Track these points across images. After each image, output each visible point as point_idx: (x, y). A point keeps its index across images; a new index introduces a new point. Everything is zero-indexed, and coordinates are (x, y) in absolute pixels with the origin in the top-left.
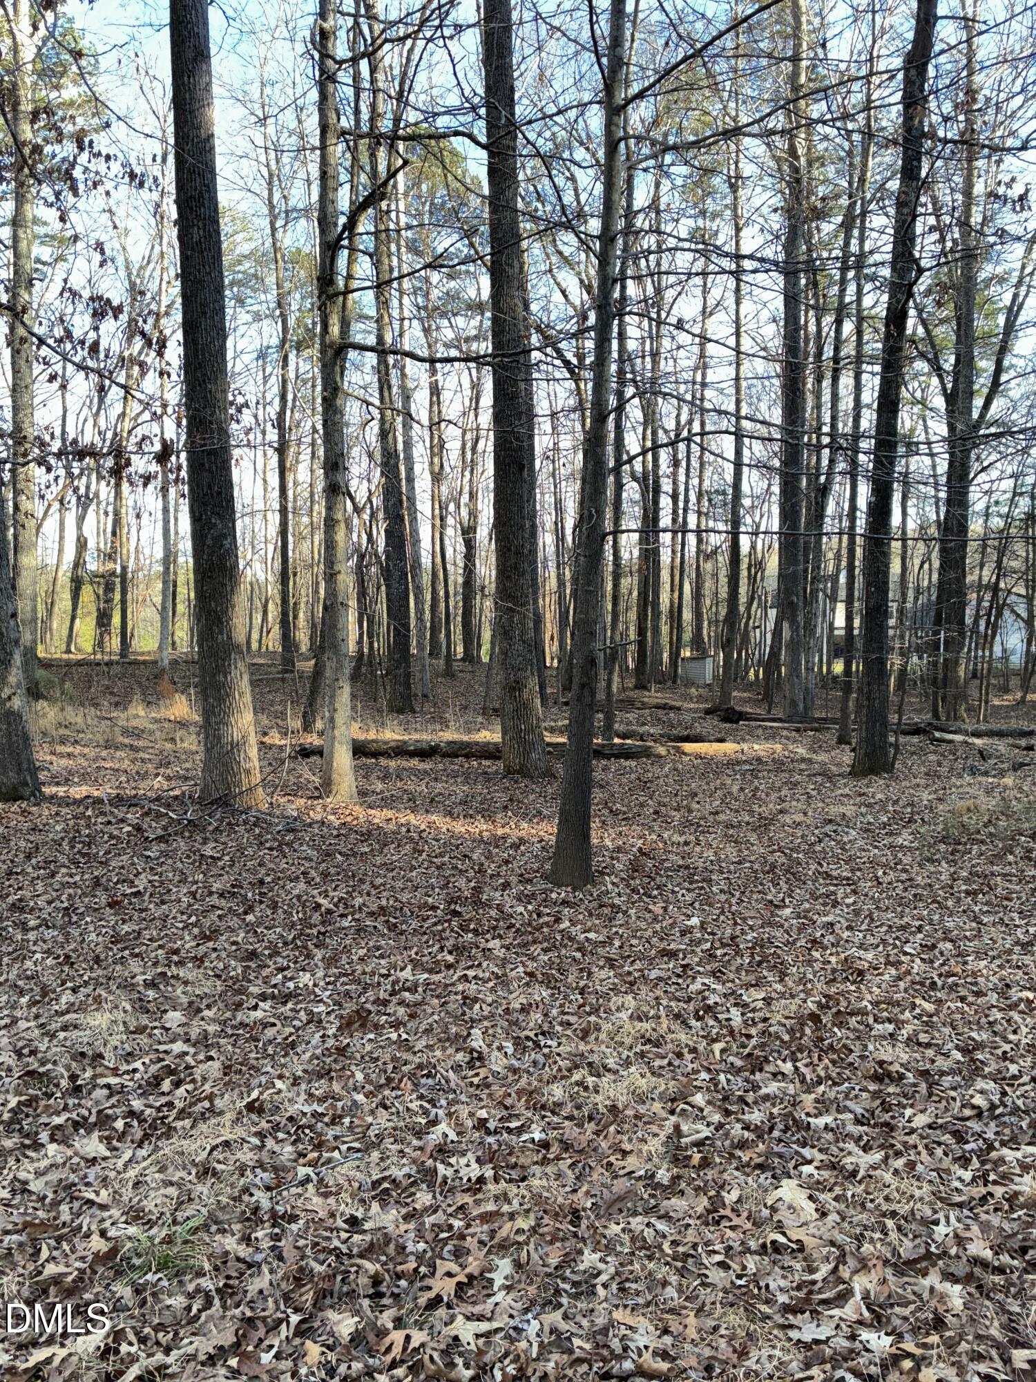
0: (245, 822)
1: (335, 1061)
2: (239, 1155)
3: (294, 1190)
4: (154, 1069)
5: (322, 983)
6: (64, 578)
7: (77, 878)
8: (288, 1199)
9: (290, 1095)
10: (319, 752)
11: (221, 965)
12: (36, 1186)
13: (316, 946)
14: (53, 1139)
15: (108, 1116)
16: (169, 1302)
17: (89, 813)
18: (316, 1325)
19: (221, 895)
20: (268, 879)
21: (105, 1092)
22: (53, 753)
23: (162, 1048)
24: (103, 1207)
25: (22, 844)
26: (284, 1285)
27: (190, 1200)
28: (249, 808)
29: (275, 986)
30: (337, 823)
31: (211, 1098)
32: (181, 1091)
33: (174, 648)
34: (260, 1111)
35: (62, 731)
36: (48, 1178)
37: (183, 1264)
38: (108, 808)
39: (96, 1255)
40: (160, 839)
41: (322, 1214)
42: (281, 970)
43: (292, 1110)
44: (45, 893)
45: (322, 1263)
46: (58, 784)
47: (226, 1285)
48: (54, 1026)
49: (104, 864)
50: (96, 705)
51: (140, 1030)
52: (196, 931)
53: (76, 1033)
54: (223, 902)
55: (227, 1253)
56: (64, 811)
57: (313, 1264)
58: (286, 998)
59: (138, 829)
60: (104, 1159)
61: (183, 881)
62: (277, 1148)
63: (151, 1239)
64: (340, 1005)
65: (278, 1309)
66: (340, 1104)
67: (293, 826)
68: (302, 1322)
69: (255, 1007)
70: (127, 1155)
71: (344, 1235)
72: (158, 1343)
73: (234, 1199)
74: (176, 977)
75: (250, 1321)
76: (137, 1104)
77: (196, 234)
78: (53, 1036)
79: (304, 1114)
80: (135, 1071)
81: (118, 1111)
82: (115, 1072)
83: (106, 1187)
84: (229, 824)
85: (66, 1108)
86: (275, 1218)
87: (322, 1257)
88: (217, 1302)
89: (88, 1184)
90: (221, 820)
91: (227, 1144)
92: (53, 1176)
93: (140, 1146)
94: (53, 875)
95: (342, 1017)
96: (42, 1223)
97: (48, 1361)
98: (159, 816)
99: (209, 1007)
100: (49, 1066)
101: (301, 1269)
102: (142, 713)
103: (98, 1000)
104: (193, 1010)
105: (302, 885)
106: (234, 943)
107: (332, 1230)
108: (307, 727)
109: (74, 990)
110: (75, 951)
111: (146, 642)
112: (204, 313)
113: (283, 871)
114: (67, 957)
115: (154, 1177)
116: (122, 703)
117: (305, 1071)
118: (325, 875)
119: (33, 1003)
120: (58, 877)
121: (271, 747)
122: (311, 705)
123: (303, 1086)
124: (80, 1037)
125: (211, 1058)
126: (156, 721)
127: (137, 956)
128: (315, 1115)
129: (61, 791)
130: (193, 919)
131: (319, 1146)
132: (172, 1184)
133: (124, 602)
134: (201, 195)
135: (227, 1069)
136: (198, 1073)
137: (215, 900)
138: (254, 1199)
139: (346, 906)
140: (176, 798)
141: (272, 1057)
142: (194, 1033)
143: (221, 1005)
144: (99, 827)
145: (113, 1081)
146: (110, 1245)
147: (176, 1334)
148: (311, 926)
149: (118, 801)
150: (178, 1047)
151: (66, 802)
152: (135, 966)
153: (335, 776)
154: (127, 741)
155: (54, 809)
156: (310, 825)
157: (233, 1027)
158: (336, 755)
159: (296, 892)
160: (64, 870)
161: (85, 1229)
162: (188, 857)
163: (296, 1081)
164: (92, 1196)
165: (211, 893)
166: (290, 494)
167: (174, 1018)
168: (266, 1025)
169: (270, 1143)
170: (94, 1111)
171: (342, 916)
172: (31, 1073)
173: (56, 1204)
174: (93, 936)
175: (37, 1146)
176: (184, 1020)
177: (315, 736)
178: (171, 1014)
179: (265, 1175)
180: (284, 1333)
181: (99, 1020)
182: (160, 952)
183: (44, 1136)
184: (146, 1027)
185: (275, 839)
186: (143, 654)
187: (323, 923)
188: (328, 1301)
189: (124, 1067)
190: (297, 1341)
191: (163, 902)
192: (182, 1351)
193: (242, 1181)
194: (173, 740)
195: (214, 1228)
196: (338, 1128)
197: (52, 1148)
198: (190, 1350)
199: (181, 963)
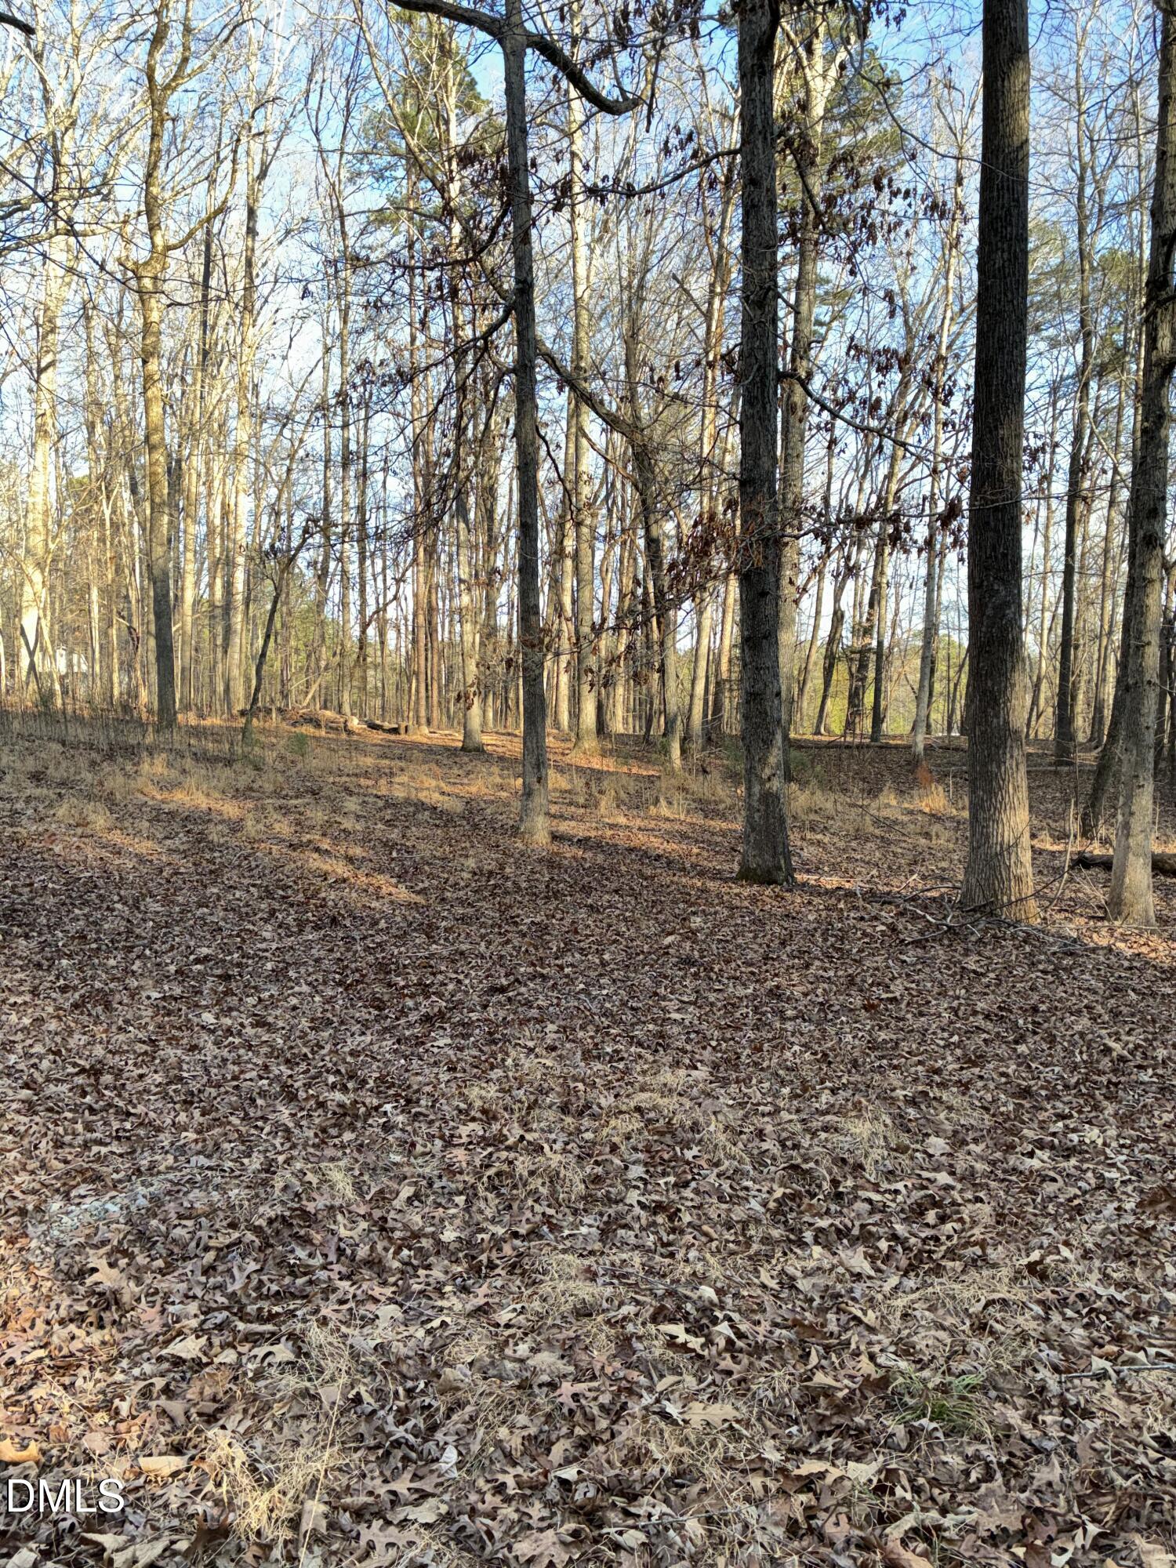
0: (1014, 937)
1: (1136, 1243)
2: (1020, 1320)
3: (1087, 1382)
4: (917, 1195)
5: (1114, 1144)
6: (818, 658)
7: (831, 973)
8: (1080, 1391)
9: (1080, 1269)
10: (1106, 865)
11: (989, 1097)
12: (803, 1284)
13: (1107, 1098)
14: (817, 1242)
15: (870, 1233)
16: (945, 1458)
17: (841, 905)
18: (1119, 1545)
19: (987, 1017)
20: (1043, 1007)
21: (867, 1206)
22: (803, 839)
23: (925, 1174)
24: (871, 1330)
25: (777, 929)
26: (1077, 1486)
27: (964, 1352)
28: (1019, 921)
29: (1054, 1134)
30: (1129, 953)
31: (983, 1244)
32: (948, 1227)
33: (928, 732)
34: (1043, 1277)
35: (812, 816)
36: (814, 1280)
37: (960, 1421)
38: (861, 903)
39: (867, 1378)
40: (916, 943)
41: (1123, 1420)
42: (1062, 1117)
43: (1084, 1287)
44: (801, 983)
45: (1127, 1477)
46: (808, 871)
47: (1009, 1462)
48: (815, 1125)
49: (859, 962)
50: (845, 791)
51: (902, 1149)
52: (959, 1052)
53: (836, 1137)
54: (989, 1026)
55: (1009, 1427)
56: (816, 900)
57: (1114, 1475)
58: (1069, 1152)
59: (893, 928)
60: (870, 1278)
61: (943, 994)
62: (1065, 1326)
63: (924, 1381)
64: (1138, 1175)
65: (1070, 1510)
66: (1145, 1297)
67: (1072, 949)
68: (1101, 1535)
69: (1031, 1155)
70: (894, 1281)
71: (1155, 1455)
72: (932, 1499)
73: (1017, 1368)
74: (939, 1100)
75: (1039, 1512)
76: (900, 1229)
77: (999, 259)
78: (814, 1134)
79: (1099, 1297)
80: (897, 1192)
81: (881, 1231)
82: (876, 1187)
83: (873, 1308)
84: (994, 936)
85: (828, 1212)
86: (1065, 1408)
87: (1125, 1470)
88: (998, 1475)
89: (854, 1299)
90: (986, 931)
91: (1004, 1302)
92: (821, 1280)
93: (906, 1274)
94: (807, 966)
95: (1142, 1191)
96: (811, 1326)
97: (822, 1475)
98: (915, 918)
99: (976, 1141)
100: (812, 1165)
101: (1099, 1475)
102: (894, 803)
103: (857, 1106)
104: (958, 1141)
105: (1084, 1022)
106: (1003, 1074)
107: (1137, 1444)
108: (1087, 832)
109: (834, 1091)
110: (832, 1049)
111: (897, 725)
112: (1002, 348)
113: (1060, 1000)
114: (825, 1055)
115: (921, 1312)
116: (873, 792)
117: (1097, 1245)
118: (1115, 1014)
119: (794, 1096)
120: (813, 970)
121: (1041, 852)
122: (1093, 806)
123: (1097, 1263)
124: (841, 1141)
125: (978, 1200)
126: (911, 812)
127: (895, 1067)
128: (1111, 1300)
129: (812, 879)
130: (955, 1038)
131: (1118, 1340)
132: (944, 1328)
133: (878, 680)
134: (1009, 213)
135: (1000, 1218)
136: (966, 1212)
137: (979, 1021)
138: (1039, 1376)
139: (1145, 1056)
140: (934, 899)
141: (1055, 1217)
142: (960, 1167)
143: (991, 1143)
144: (852, 922)
145: (876, 1197)
146: (882, 1372)
147: (953, 1497)
148: (1101, 1073)
149: (871, 896)
150: (943, 1178)
151: (817, 891)
152: (894, 1078)
153: (1126, 895)
154: (877, 832)
155: (806, 898)
156: (1094, 950)
157: (1005, 1171)
158: (1130, 870)
159: (1078, 1028)
160: (817, 963)
161: (853, 1346)
162: (948, 968)
163: (1087, 1255)
164: (859, 1314)
165: (975, 1013)
166: (1078, 551)
167: (938, 1145)
168: (1045, 1179)
169: (1056, 1318)
170: (857, 1223)
171: (1139, 1067)
172: (795, 1167)
173: (822, 1310)
174: (849, 1038)
175: (802, 1244)
176: (948, 1149)
177: (1096, 844)
178: (933, 1139)
179: (1052, 1353)
180: (1079, 1540)
181: (861, 1129)
182: (920, 1068)
183: (808, 1236)
184: (907, 1148)
185: (1049, 961)
186: (895, 737)
187: (1115, 1071)
188: (1133, 1523)
189: (885, 1186)
190: (1094, 1555)
191: (921, 1014)
192: (960, 1518)
193: (1024, 1352)
194: (927, 835)
195: (993, 1394)
196: (1143, 1325)
197: (817, 1251)
198: (969, 1519)
199: (943, 1085)
